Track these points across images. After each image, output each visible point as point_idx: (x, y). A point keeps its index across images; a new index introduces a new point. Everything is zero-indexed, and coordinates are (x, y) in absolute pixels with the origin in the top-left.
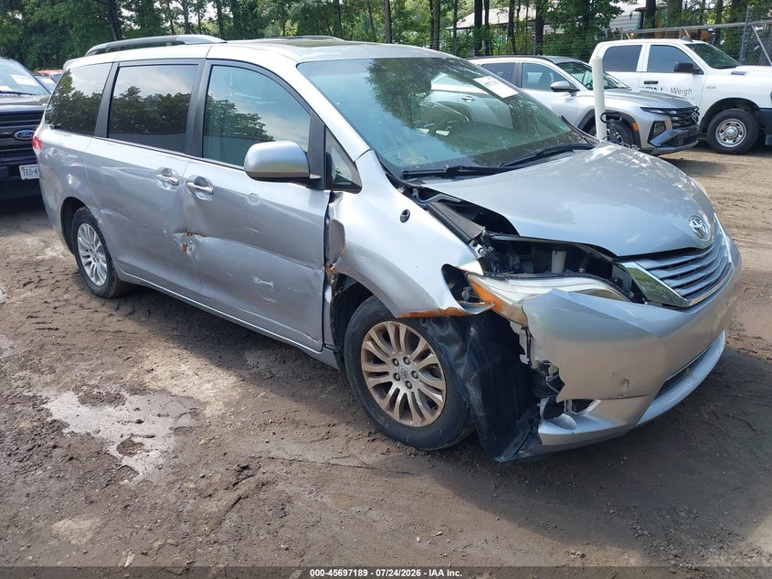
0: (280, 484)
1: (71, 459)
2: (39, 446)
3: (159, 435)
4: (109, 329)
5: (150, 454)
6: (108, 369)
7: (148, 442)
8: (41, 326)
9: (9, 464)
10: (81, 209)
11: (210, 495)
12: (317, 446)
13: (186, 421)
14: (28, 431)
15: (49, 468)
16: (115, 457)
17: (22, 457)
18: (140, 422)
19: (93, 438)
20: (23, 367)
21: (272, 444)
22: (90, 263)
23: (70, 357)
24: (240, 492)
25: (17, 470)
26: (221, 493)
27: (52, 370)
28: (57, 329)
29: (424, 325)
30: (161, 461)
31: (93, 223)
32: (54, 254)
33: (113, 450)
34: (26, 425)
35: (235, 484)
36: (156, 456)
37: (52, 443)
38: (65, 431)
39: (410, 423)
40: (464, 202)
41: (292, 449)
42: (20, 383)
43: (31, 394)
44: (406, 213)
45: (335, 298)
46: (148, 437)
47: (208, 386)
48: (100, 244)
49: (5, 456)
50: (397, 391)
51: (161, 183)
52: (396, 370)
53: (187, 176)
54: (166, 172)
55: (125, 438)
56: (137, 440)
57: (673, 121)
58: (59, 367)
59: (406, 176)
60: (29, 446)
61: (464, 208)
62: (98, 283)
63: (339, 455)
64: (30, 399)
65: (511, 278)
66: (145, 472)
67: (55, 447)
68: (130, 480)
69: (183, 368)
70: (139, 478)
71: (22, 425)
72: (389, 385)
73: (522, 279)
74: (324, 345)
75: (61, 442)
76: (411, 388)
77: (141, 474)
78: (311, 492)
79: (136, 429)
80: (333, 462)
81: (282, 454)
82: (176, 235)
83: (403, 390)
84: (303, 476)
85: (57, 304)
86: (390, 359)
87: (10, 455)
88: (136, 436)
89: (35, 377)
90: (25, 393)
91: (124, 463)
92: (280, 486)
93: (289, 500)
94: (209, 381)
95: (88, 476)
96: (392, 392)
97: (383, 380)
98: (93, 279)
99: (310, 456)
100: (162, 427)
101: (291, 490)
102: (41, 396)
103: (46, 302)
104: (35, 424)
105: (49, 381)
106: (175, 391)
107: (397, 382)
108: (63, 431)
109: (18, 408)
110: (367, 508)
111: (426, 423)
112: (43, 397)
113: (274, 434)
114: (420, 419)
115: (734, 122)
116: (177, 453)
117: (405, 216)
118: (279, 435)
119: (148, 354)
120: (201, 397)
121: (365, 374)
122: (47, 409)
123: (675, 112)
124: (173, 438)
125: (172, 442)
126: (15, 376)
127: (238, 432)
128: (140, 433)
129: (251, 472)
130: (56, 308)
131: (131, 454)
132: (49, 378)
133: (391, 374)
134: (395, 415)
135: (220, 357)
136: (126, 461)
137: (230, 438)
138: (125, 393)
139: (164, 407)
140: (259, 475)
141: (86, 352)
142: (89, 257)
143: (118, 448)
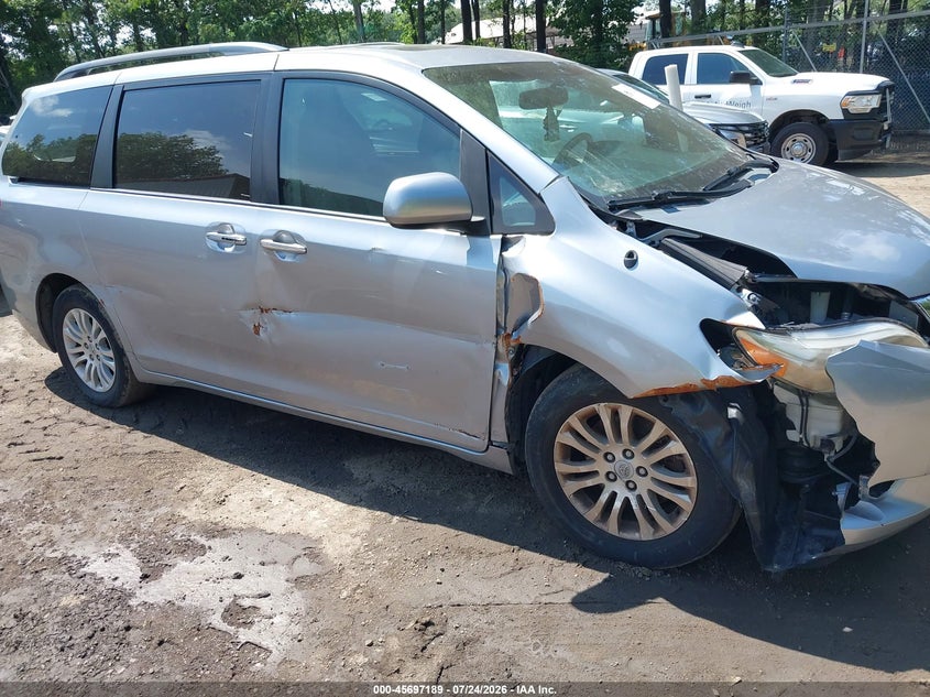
0: (488, 640)
1: (161, 643)
2: (103, 630)
3: (274, 592)
4: (138, 451)
5: (275, 620)
6: (156, 506)
7: (264, 604)
8: (35, 455)
9: (66, 663)
10: (70, 289)
11: (398, 671)
12: (510, 579)
13: (304, 567)
14: (77, 610)
15: (133, 660)
16: (226, 632)
17: (83, 649)
18: (239, 576)
19: (179, 608)
20: (31, 517)
21: (447, 586)
22: (85, 362)
23: (96, 495)
24: (438, 660)
25: (83, 670)
26: (410, 665)
27: (76, 516)
28: (61, 458)
29: (666, 405)
30: (296, 630)
31: (93, 307)
32: (11, 355)
33: (216, 621)
34: (70, 600)
35: (424, 648)
36: (285, 623)
37: (120, 624)
38: (133, 602)
39: (636, 536)
40: (705, 237)
41: (479, 591)
42: (35, 540)
43: (58, 554)
44: (631, 254)
45: (515, 378)
46: (260, 596)
47: (314, 513)
48: (103, 335)
49: (54, 651)
50: (613, 496)
51: (215, 244)
52: (609, 467)
53: (259, 231)
54: (221, 227)
55: (228, 601)
56: (246, 603)
57: (746, 139)
58: (86, 512)
59: (614, 207)
60: (87, 631)
61: (709, 244)
62: (99, 389)
63: (547, 590)
64: (59, 561)
65: (795, 330)
66: (280, 648)
67: (128, 629)
68: (264, 661)
69: (266, 493)
70: (275, 657)
71: (64, 601)
72: (599, 489)
73: (808, 330)
74: (490, 442)
75: (135, 621)
76: (635, 487)
77: (274, 651)
78: (536, 646)
79: (237, 587)
80: (544, 599)
81: (468, 598)
82: (244, 313)
83: (622, 493)
84: (513, 624)
85: (45, 424)
86: (602, 454)
87: (62, 650)
88: (243, 597)
89: (56, 530)
90: (49, 554)
91: (243, 639)
92: (489, 644)
93: (512, 661)
94: (312, 508)
95: (197, 664)
96: (604, 497)
97: (590, 483)
98: (91, 384)
99: (508, 595)
100: (274, 580)
101: (508, 647)
102: (74, 556)
103: (27, 422)
104: (83, 597)
105: (78, 532)
106: (269, 527)
107: (612, 484)
108: (131, 603)
109: (47, 576)
110: (625, 659)
111: (660, 535)
112: (79, 557)
113: (443, 570)
114: (652, 530)
115: (800, 137)
116: (313, 615)
117: (631, 260)
118: (450, 572)
119: (208, 479)
120: (312, 531)
121: (560, 478)
122: (93, 574)
123: (747, 128)
124: (298, 595)
125: (298, 601)
126: (25, 531)
127: (389, 573)
128: (245, 592)
129: (438, 629)
130: (45, 428)
131: (248, 624)
132: (78, 527)
133: (602, 474)
134: (612, 527)
135: (313, 473)
136: (244, 635)
137: (383, 585)
138: (198, 538)
139: (263, 550)
140: (450, 632)
141: (116, 485)
142: (82, 354)
143: (224, 618)
